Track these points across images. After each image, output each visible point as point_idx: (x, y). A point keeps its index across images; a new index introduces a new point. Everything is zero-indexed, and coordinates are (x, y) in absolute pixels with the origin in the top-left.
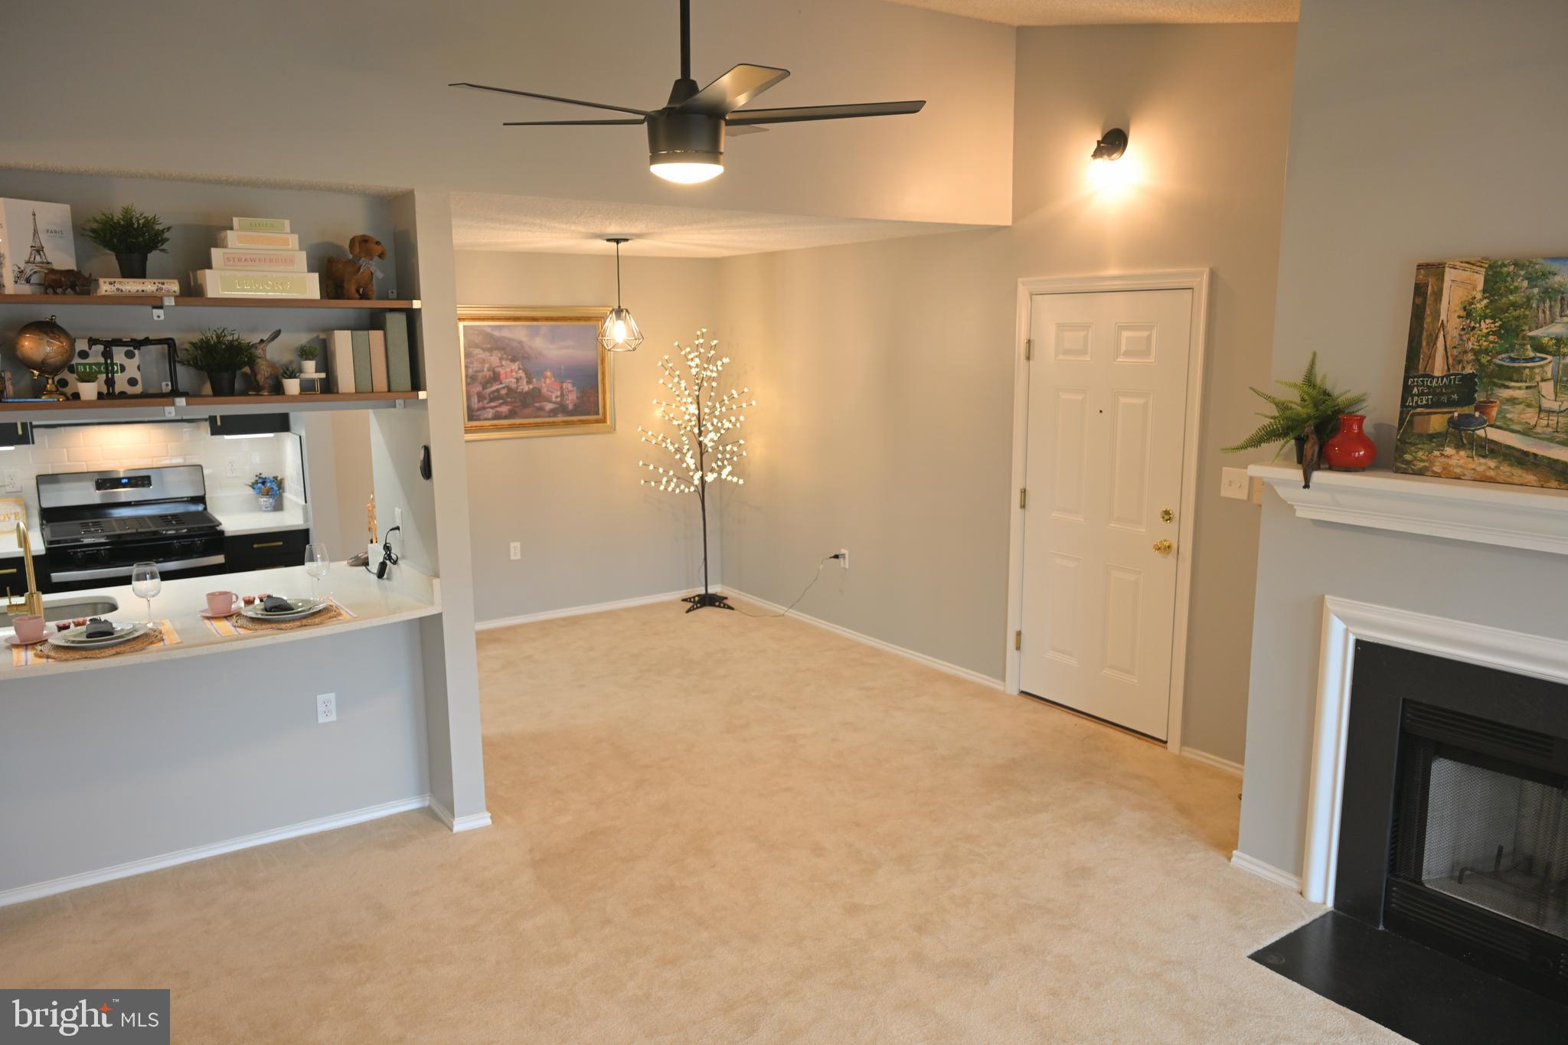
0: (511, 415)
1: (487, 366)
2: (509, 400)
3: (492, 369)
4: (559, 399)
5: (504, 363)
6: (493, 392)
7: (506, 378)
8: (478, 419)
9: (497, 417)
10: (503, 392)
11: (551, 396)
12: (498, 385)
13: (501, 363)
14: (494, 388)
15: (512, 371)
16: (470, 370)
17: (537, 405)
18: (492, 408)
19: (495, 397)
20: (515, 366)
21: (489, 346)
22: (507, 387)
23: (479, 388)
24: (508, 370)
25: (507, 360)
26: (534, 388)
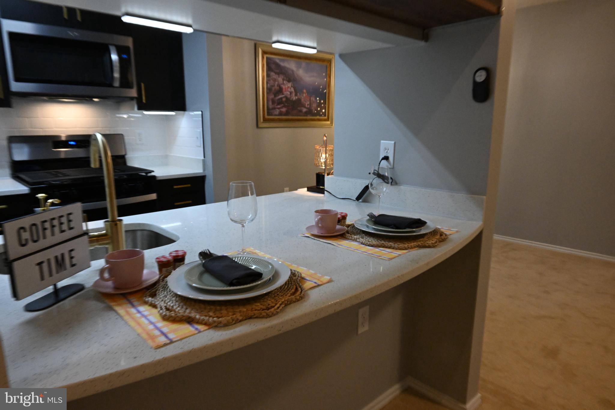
0: (287, 113)
1: (277, 83)
2: (286, 104)
3: (279, 85)
4: (309, 106)
5: (285, 82)
6: (279, 99)
7: (285, 91)
8: (272, 115)
9: (281, 114)
10: (284, 99)
11: (306, 104)
12: (282, 95)
13: (283, 82)
14: (280, 97)
15: (288, 87)
16: (269, 85)
17: (299, 108)
18: (279, 108)
19: (280, 102)
20: (290, 85)
21: (278, 71)
22: (286, 97)
23: (272, 96)
24: (287, 86)
25: (286, 80)
26: (298, 98)
